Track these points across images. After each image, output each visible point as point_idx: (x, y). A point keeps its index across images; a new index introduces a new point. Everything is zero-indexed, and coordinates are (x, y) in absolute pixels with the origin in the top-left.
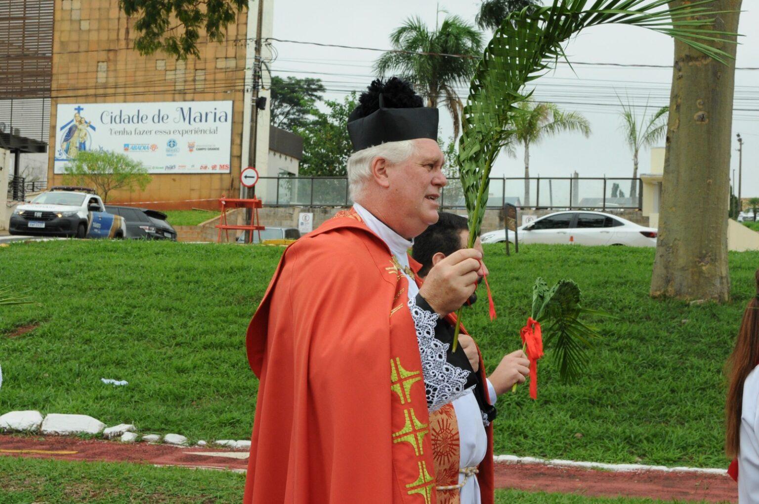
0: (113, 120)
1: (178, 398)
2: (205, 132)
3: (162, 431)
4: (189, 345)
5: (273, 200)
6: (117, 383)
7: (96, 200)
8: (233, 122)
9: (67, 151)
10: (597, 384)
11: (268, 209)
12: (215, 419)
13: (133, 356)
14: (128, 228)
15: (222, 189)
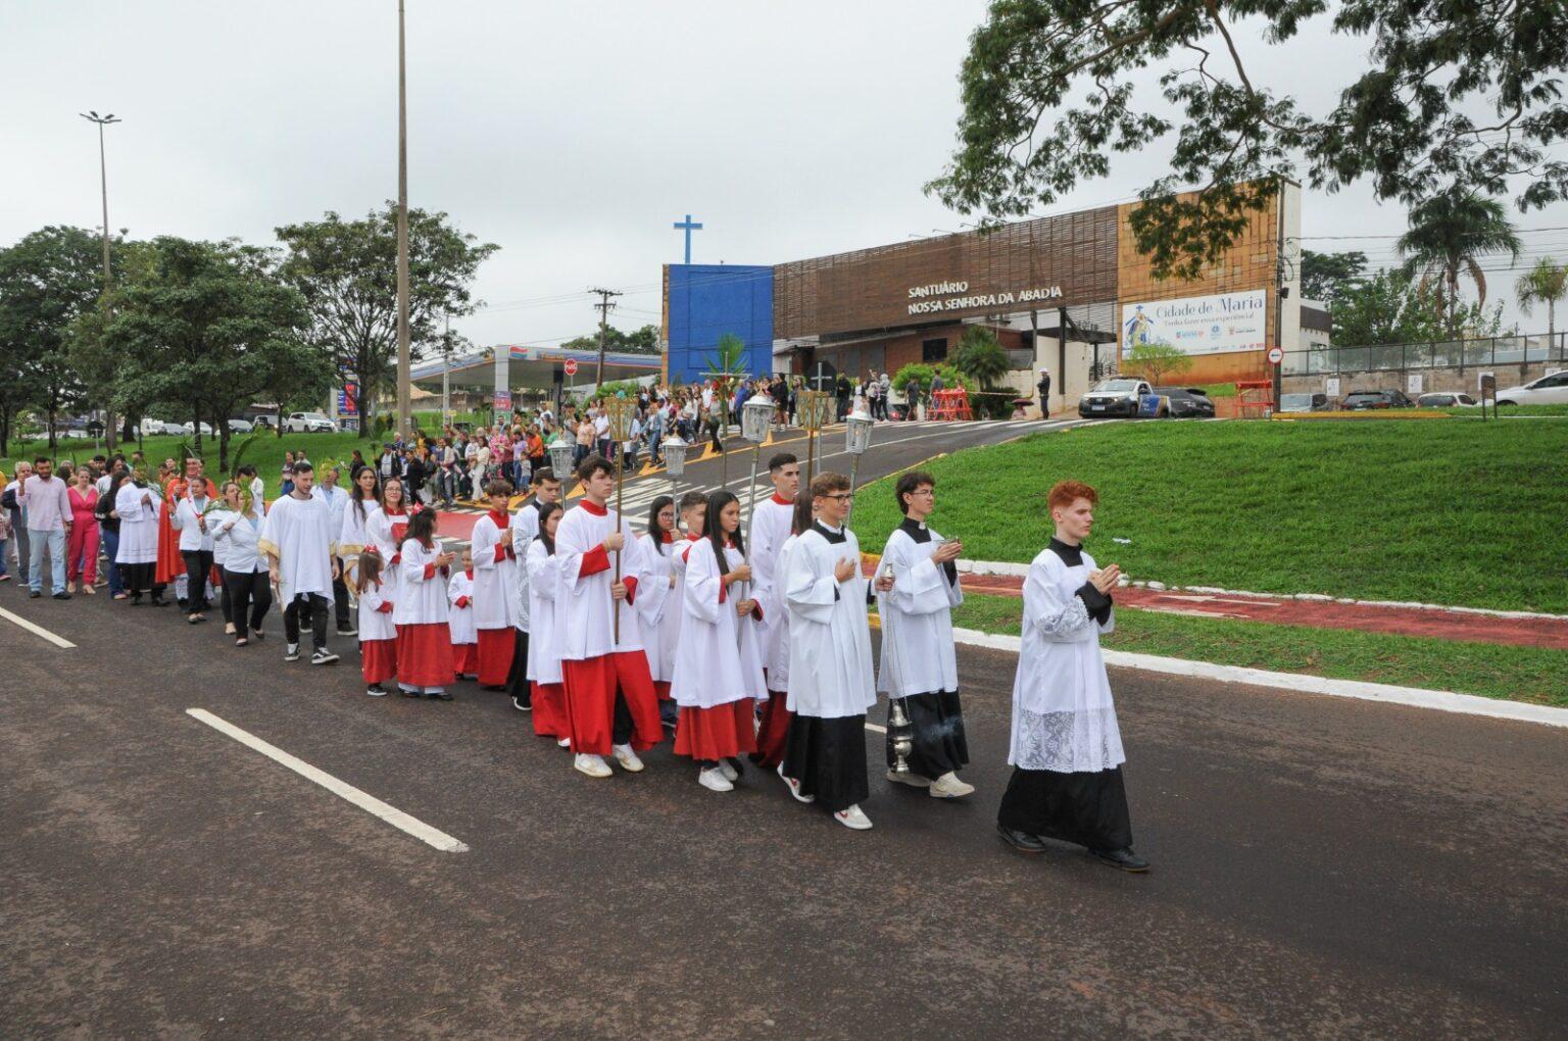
0: (1167, 314)
1: (1165, 554)
2: (1242, 317)
3: (1147, 579)
4: (1183, 510)
5: (1304, 370)
6: (1123, 541)
7: (1145, 386)
8: (1267, 307)
9: (1131, 341)
10: (1513, 542)
11: (1299, 378)
12: (1188, 570)
13: (1139, 520)
14: (1173, 404)
15: (1259, 364)
